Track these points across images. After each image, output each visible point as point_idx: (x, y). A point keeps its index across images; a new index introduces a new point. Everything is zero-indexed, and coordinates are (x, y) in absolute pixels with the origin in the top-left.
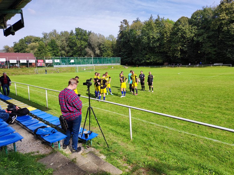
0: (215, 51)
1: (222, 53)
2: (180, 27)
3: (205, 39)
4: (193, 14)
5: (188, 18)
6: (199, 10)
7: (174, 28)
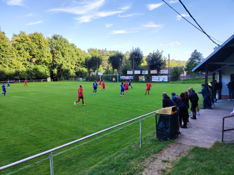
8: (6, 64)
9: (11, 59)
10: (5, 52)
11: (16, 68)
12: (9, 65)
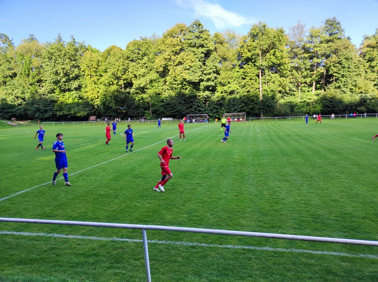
4: (129, 45)
5: (121, 50)
6: (137, 41)
8: (347, 88)
9: (355, 78)
10: (346, 69)
11: (361, 93)
12: (351, 89)
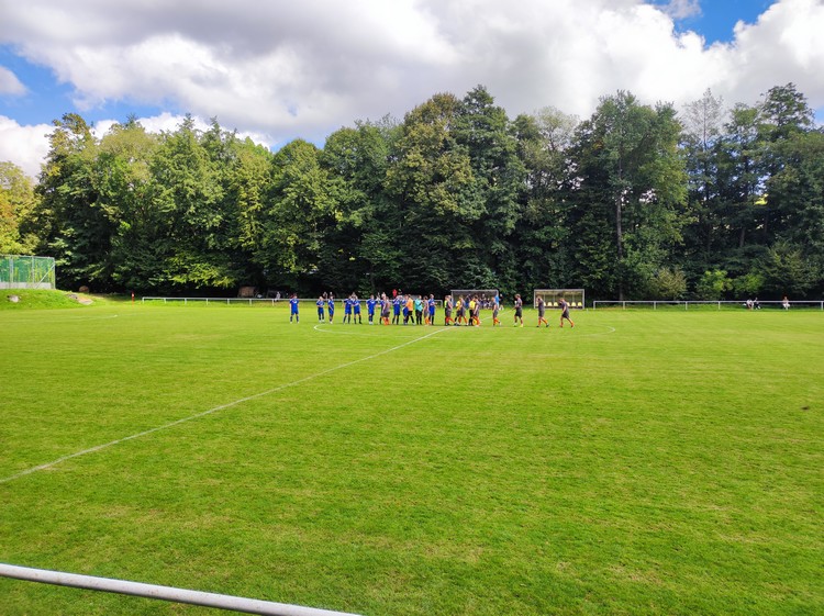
0: (398, 259)
1: (417, 266)
2: (293, 170)
3: (369, 219)
4: (331, 139)
5: (315, 149)
6: (349, 131)
7: (272, 174)
